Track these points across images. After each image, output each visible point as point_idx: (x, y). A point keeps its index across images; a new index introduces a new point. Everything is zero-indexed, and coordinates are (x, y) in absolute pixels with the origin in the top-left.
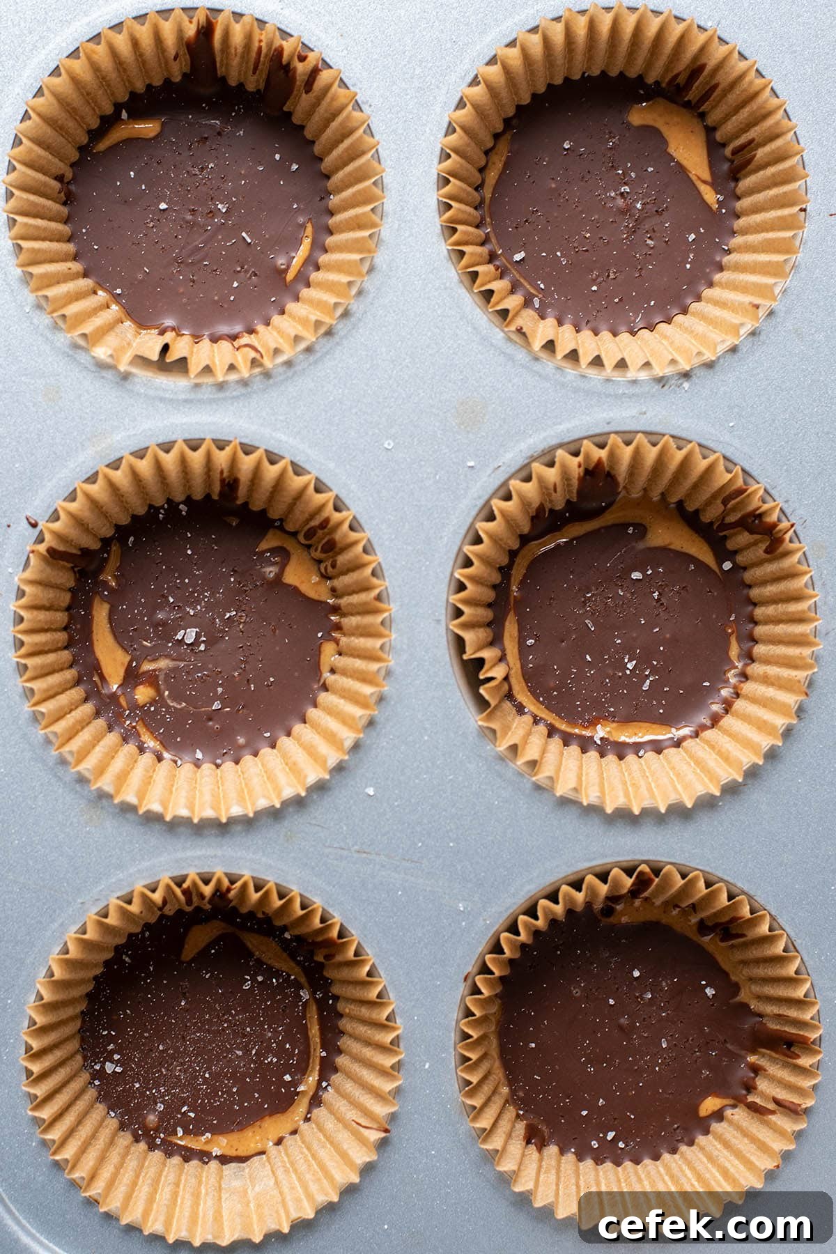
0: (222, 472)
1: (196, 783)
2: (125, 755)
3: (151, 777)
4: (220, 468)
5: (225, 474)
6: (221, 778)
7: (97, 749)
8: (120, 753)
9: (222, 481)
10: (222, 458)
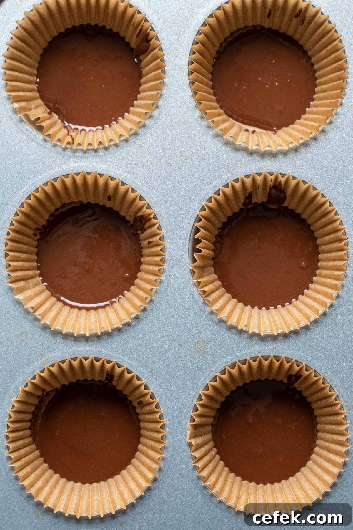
0: (108, 371)
1: (71, 498)
2: (44, 480)
3: (52, 491)
4: (107, 370)
5: (109, 372)
6: (82, 497)
7: (32, 475)
8: (41, 478)
9: (107, 374)
10: (108, 366)
